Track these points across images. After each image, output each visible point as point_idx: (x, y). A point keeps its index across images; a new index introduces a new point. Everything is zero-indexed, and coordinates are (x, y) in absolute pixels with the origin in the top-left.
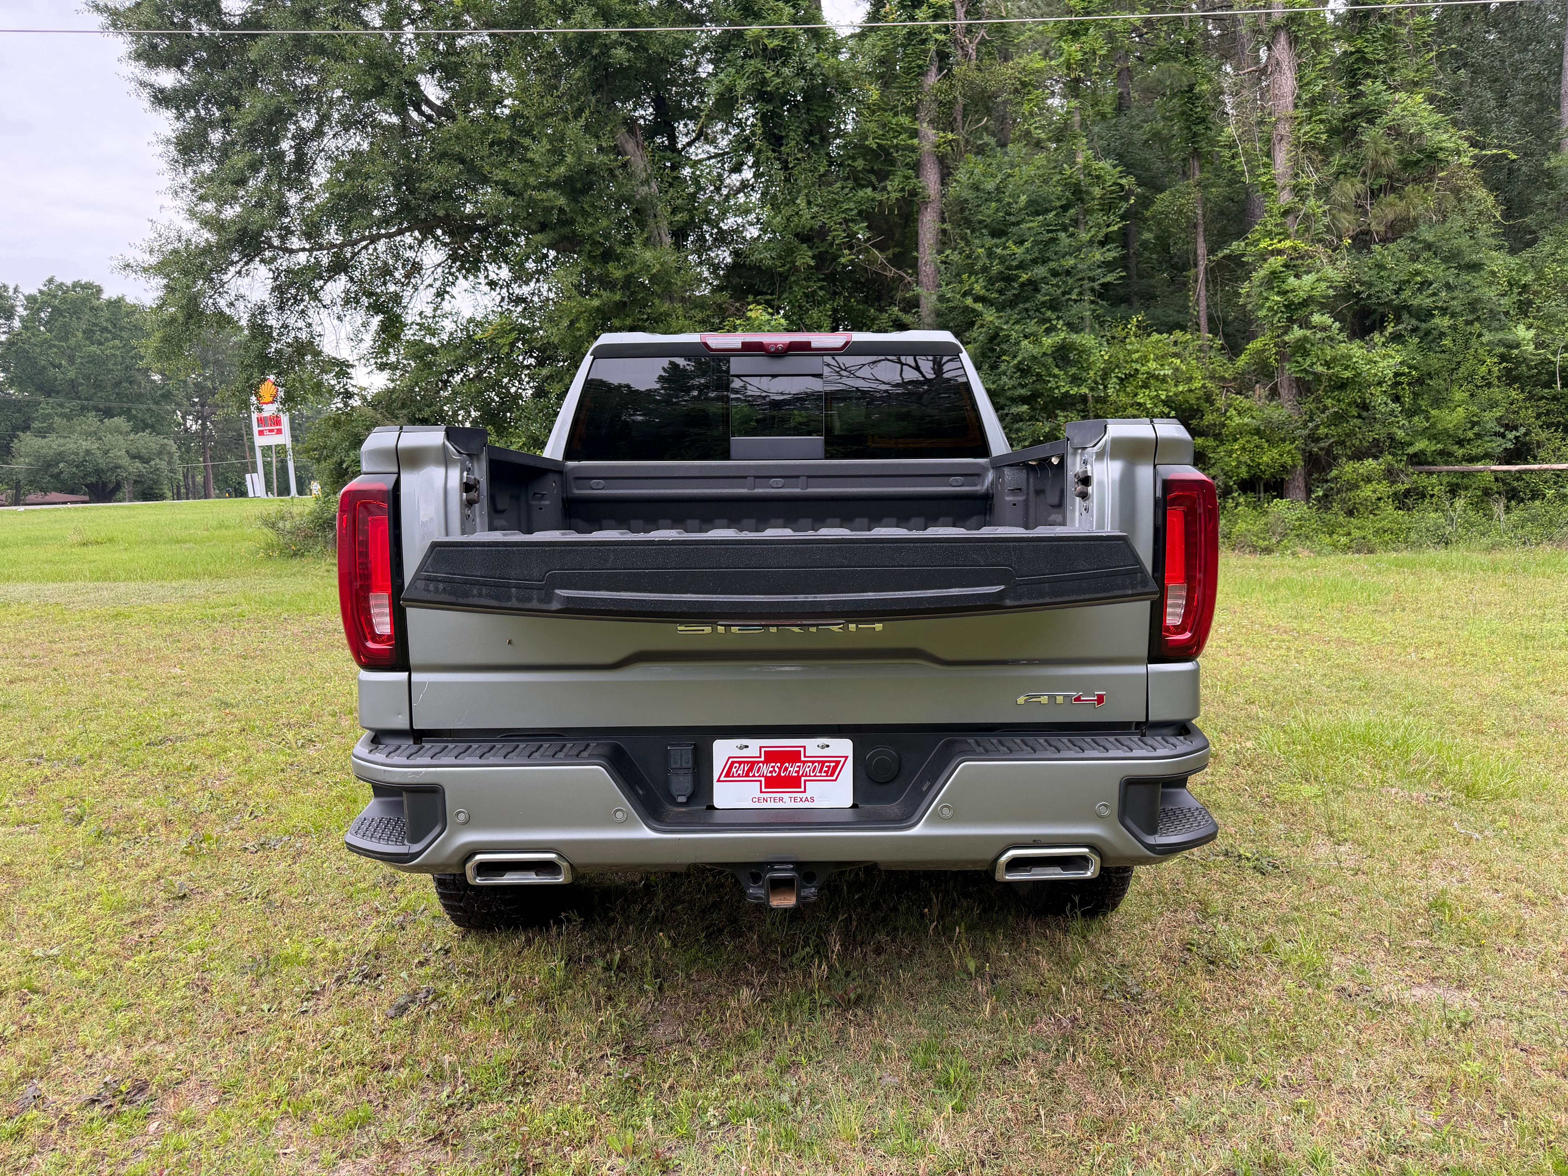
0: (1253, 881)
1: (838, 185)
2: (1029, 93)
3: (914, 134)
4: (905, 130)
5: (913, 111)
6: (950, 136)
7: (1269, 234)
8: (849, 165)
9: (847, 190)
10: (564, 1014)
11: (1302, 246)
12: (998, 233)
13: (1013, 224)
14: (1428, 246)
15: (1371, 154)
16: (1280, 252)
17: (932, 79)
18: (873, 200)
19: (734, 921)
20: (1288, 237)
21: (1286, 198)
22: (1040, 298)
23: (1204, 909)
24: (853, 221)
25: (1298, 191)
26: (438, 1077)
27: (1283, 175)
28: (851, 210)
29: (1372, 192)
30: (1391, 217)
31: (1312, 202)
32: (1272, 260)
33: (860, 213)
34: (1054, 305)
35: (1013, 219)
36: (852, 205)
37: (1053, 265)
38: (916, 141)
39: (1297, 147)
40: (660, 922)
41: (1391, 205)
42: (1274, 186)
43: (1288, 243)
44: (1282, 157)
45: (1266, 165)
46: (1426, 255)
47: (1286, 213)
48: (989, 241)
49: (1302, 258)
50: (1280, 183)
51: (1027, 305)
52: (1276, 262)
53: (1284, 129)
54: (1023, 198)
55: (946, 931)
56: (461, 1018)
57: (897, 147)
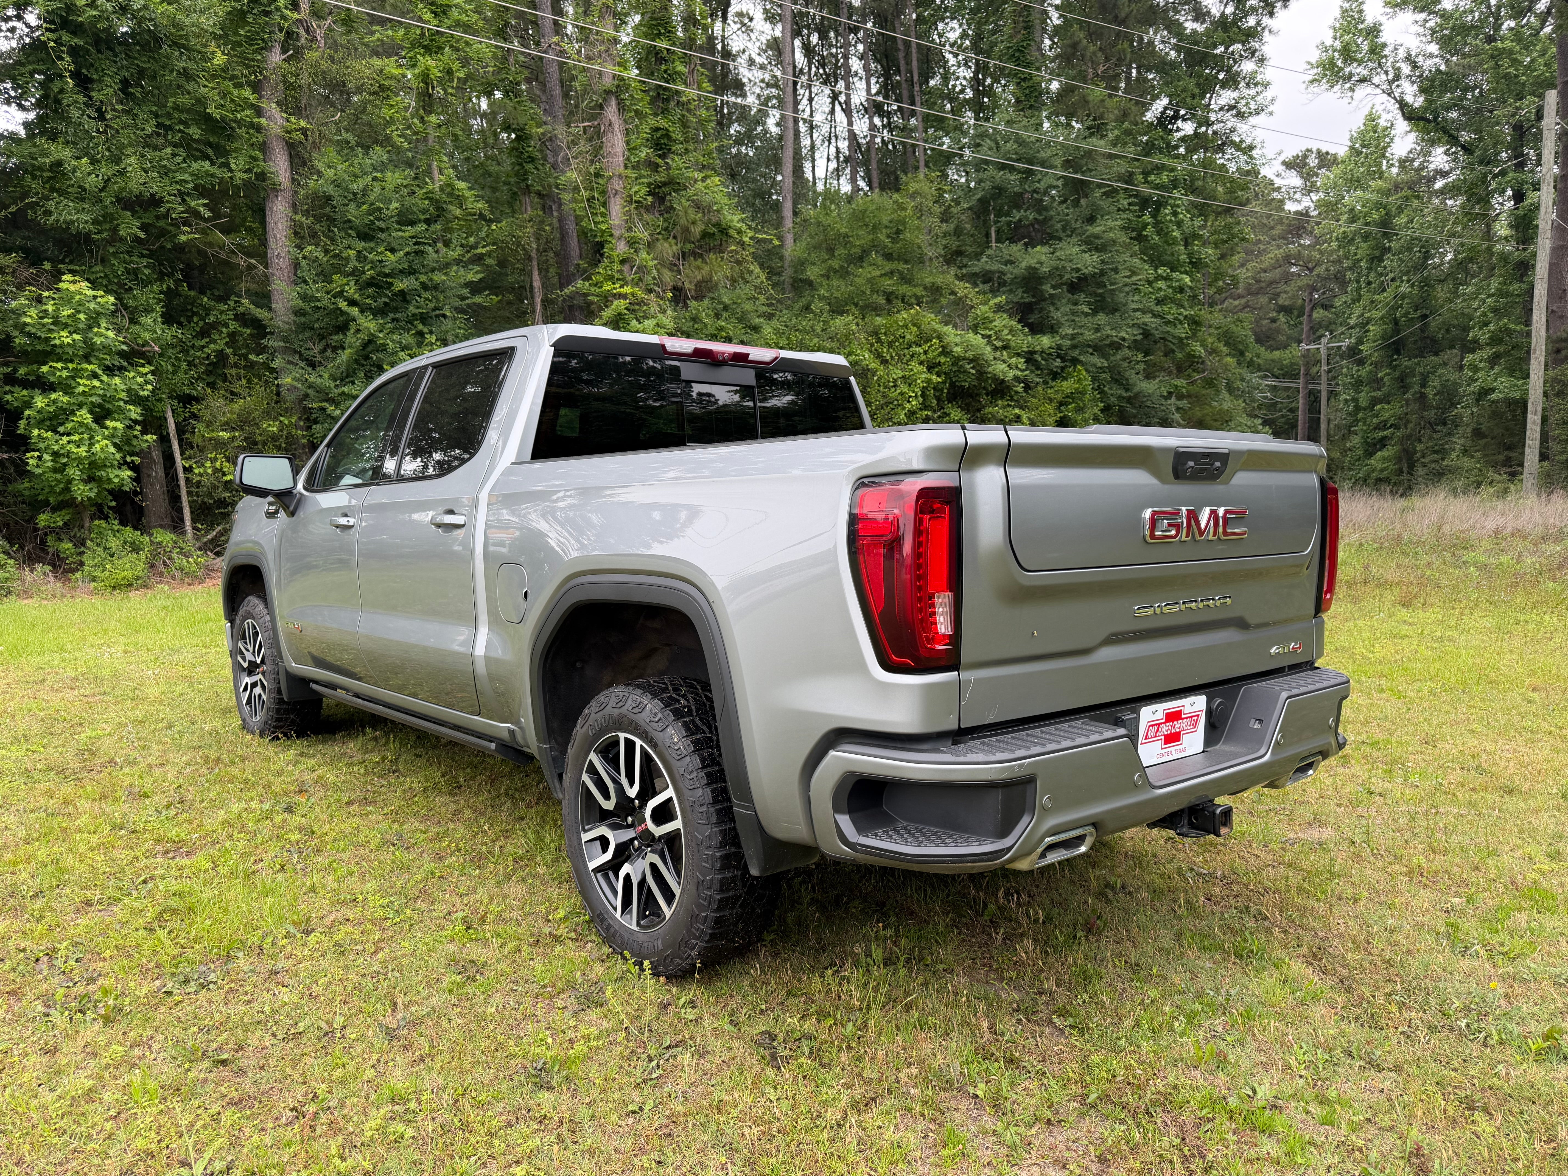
1: (169, 150)
2: (388, 97)
3: (259, 113)
4: (252, 106)
5: (256, 87)
6: (303, 123)
7: (611, 278)
8: (180, 131)
9: (179, 159)
11: (640, 294)
12: (365, 236)
13: (382, 230)
14: (726, 308)
15: (683, 221)
16: (624, 296)
17: (276, 57)
18: (212, 175)
20: (626, 284)
21: (621, 248)
22: (412, 309)
24: (188, 194)
25: (632, 243)
27: (620, 226)
28: (187, 182)
29: (684, 254)
30: (699, 277)
31: (643, 254)
32: (616, 302)
33: (196, 188)
34: (424, 319)
35: (382, 225)
36: (186, 177)
37: (423, 278)
38: (263, 121)
39: (631, 202)
41: (699, 268)
42: (611, 235)
43: (627, 290)
44: (617, 210)
45: (603, 215)
46: (725, 315)
47: (623, 262)
48: (361, 245)
49: (638, 304)
50: (617, 233)
51: (399, 315)
52: (619, 305)
53: (617, 184)
54: (395, 205)
57: (239, 123)
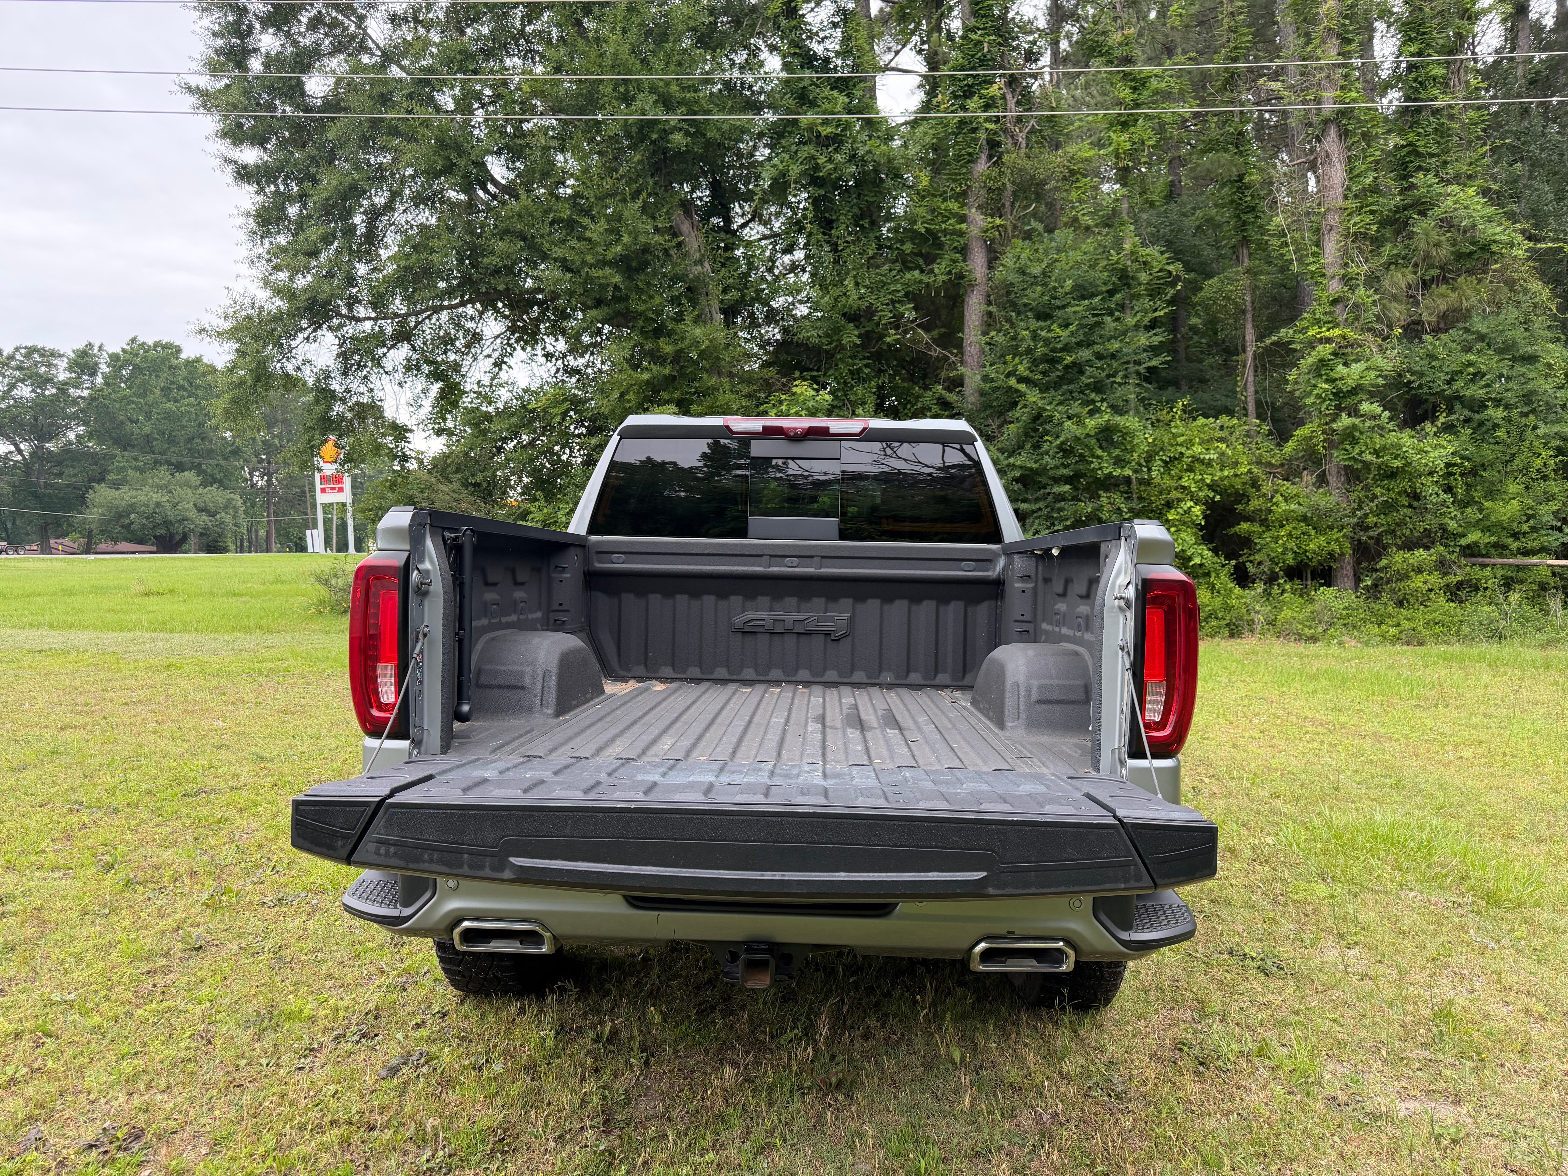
0: (1256, 982)
1: (886, 267)
2: (1077, 181)
3: (963, 219)
4: (955, 215)
5: (962, 196)
6: (998, 221)
7: (1318, 322)
8: (898, 248)
9: (894, 273)
10: (550, 1083)
11: (1351, 334)
12: (1044, 315)
13: (1059, 308)
14: (1481, 337)
15: (1423, 245)
16: (1329, 340)
17: (982, 166)
18: (920, 282)
19: (727, 999)
20: (1337, 325)
21: (1335, 287)
22: (1085, 380)
23: (1202, 1009)
24: (899, 302)
25: (1346, 279)
26: (420, 1139)
27: (1332, 264)
28: (899, 291)
29: (1424, 282)
30: (1443, 307)
31: (1361, 291)
32: (1320, 348)
33: (907, 295)
34: (1098, 387)
35: (1058, 303)
36: (899, 287)
37: (1098, 348)
38: (964, 226)
39: (1347, 237)
40: (654, 996)
41: (1443, 296)
42: (1323, 275)
43: (1337, 332)
44: (1332, 247)
45: (1314, 254)
46: (1478, 346)
47: (1335, 302)
48: (1034, 324)
49: (1352, 346)
50: (1329, 272)
51: (1071, 387)
52: (1324, 350)
53: (1333, 219)
54: (1069, 283)
55: (936, 1019)
56: (448, 1082)
57: (945, 232)
